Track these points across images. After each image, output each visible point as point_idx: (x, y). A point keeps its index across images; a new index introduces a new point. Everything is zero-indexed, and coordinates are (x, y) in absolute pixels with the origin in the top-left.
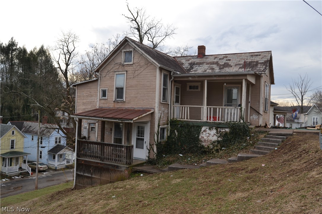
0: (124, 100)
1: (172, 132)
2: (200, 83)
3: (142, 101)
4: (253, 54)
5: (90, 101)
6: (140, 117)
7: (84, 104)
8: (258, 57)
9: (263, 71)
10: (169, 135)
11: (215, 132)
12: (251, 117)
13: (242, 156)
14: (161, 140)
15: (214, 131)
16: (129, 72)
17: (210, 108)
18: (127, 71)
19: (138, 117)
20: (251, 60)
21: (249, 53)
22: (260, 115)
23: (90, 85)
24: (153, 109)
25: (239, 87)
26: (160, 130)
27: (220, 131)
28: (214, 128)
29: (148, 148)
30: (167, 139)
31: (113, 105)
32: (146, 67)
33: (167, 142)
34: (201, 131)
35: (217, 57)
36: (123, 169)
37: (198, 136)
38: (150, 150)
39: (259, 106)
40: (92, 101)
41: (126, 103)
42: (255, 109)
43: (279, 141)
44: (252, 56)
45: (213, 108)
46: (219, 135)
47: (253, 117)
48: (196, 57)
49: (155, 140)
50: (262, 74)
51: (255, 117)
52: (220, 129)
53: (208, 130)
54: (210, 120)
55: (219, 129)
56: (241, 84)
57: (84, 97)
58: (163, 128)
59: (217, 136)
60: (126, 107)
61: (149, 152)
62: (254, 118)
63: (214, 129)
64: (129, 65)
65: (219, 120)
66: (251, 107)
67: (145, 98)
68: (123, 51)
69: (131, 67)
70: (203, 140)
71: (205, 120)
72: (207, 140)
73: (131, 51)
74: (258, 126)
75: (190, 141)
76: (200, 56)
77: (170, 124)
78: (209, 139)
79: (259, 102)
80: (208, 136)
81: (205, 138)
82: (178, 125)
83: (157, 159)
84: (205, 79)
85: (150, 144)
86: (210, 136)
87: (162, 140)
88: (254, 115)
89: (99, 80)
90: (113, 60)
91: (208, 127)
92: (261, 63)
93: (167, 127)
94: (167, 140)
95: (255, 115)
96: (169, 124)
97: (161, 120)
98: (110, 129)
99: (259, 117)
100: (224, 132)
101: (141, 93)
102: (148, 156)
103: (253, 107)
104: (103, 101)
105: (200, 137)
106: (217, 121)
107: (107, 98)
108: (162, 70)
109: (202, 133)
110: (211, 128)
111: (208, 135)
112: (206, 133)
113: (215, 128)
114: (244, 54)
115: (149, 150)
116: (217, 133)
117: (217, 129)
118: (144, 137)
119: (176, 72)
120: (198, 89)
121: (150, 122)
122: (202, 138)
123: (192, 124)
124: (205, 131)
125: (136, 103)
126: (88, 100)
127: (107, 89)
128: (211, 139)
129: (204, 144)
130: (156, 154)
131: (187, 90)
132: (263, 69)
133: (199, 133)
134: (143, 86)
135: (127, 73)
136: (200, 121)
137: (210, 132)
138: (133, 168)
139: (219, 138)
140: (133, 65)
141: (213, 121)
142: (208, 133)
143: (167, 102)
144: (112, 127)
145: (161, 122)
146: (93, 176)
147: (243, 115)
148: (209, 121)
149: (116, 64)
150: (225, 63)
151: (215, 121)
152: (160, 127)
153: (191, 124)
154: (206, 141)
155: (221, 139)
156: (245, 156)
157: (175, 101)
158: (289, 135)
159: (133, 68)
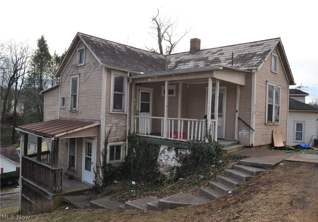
0: (77, 110)
1: (130, 151)
2: (175, 86)
3: (90, 110)
4: (255, 43)
5: (54, 110)
6: (69, 132)
7: (49, 114)
8: (259, 46)
9: (255, 66)
10: (127, 155)
11: (174, 155)
12: (240, 132)
13: (164, 202)
14: (111, 162)
15: (173, 153)
16: (81, 76)
17: (171, 120)
18: (79, 74)
19: (65, 133)
20: (247, 52)
21: (251, 43)
22: (251, 129)
23: (54, 91)
24: (99, 121)
25: (224, 90)
26: (108, 148)
27: (181, 153)
28: (174, 148)
29: (95, 171)
30: (125, 159)
31: (69, 116)
32: (94, 68)
33: (123, 163)
34: (159, 152)
35: (210, 52)
36: (50, 198)
37: (157, 159)
38: (97, 174)
39: (250, 117)
40: (55, 110)
41: (79, 113)
42: (244, 121)
43: (243, 177)
44: (252, 46)
45: (174, 120)
46: (178, 158)
47: (243, 132)
48: (188, 53)
49: (100, 162)
50: (253, 69)
51: (244, 132)
52: (181, 151)
53: (166, 150)
54: (171, 137)
55: (179, 150)
56: (226, 86)
57: (50, 106)
58: (116, 146)
59: (176, 160)
60: (79, 118)
61: (96, 176)
62: (243, 134)
63: (173, 150)
64: (82, 67)
65: (180, 138)
66: (239, 118)
67: (94, 107)
68: (77, 50)
69: (83, 70)
70: (161, 164)
71: (165, 136)
72: (166, 165)
73: (84, 49)
74: (249, 145)
75: (147, 164)
76: (192, 52)
77: (129, 141)
78: (168, 164)
79: (250, 111)
80: (167, 160)
81: (164, 161)
82: (136, 141)
83: (102, 187)
84: (164, 80)
85: (96, 165)
86: (169, 159)
87: (116, 161)
88: (243, 130)
89: (60, 86)
90: (70, 62)
91: (166, 147)
92: (258, 55)
93: (124, 144)
94: (124, 161)
95: (245, 130)
96: (127, 140)
97: (111, 135)
98: (65, 144)
99: (250, 133)
100: (184, 155)
101: (90, 101)
102: (95, 181)
103: (242, 119)
104: (62, 111)
105: (158, 160)
106: (178, 139)
107: (65, 107)
108: (112, 71)
109: (160, 154)
110: (170, 148)
111: (166, 157)
112: (165, 154)
113: (175, 150)
114: (243, 45)
115: (95, 174)
116: (177, 155)
117: (176, 150)
118: (91, 156)
119: (139, 73)
120: (173, 94)
121: (96, 137)
122: (161, 161)
123: (150, 142)
124: (163, 152)
125: (86, 113)
126: (52, 110)
127: (65, 96)
128: (170, 164)
129: (161, 169)
130: (101, 179)
131: (162, 96)
132: (256, 63)
133: (157, 155)
134: (92, 92)
135: (80, 76)
136: (159, 137)
137: (169, 154)
138: (63, 198)
139: (178, 163)
140: (85, 67)
141: (174, 139)
142: (167, 156)
143: (124, 112)
144: (68, 142)
145: (111, 138)
146: (32, 201)
147: (208, 132)
148: (169, 138)
149: (73, 66)
150: (215, 59)
151: (176, 139)
152: (110, 144)
153: (148, 142)
154: (164, 166)
155: (181, 165)
156: (169, 202)
157: (140, 110)
158: (269, 167)
159: (84, 70)
